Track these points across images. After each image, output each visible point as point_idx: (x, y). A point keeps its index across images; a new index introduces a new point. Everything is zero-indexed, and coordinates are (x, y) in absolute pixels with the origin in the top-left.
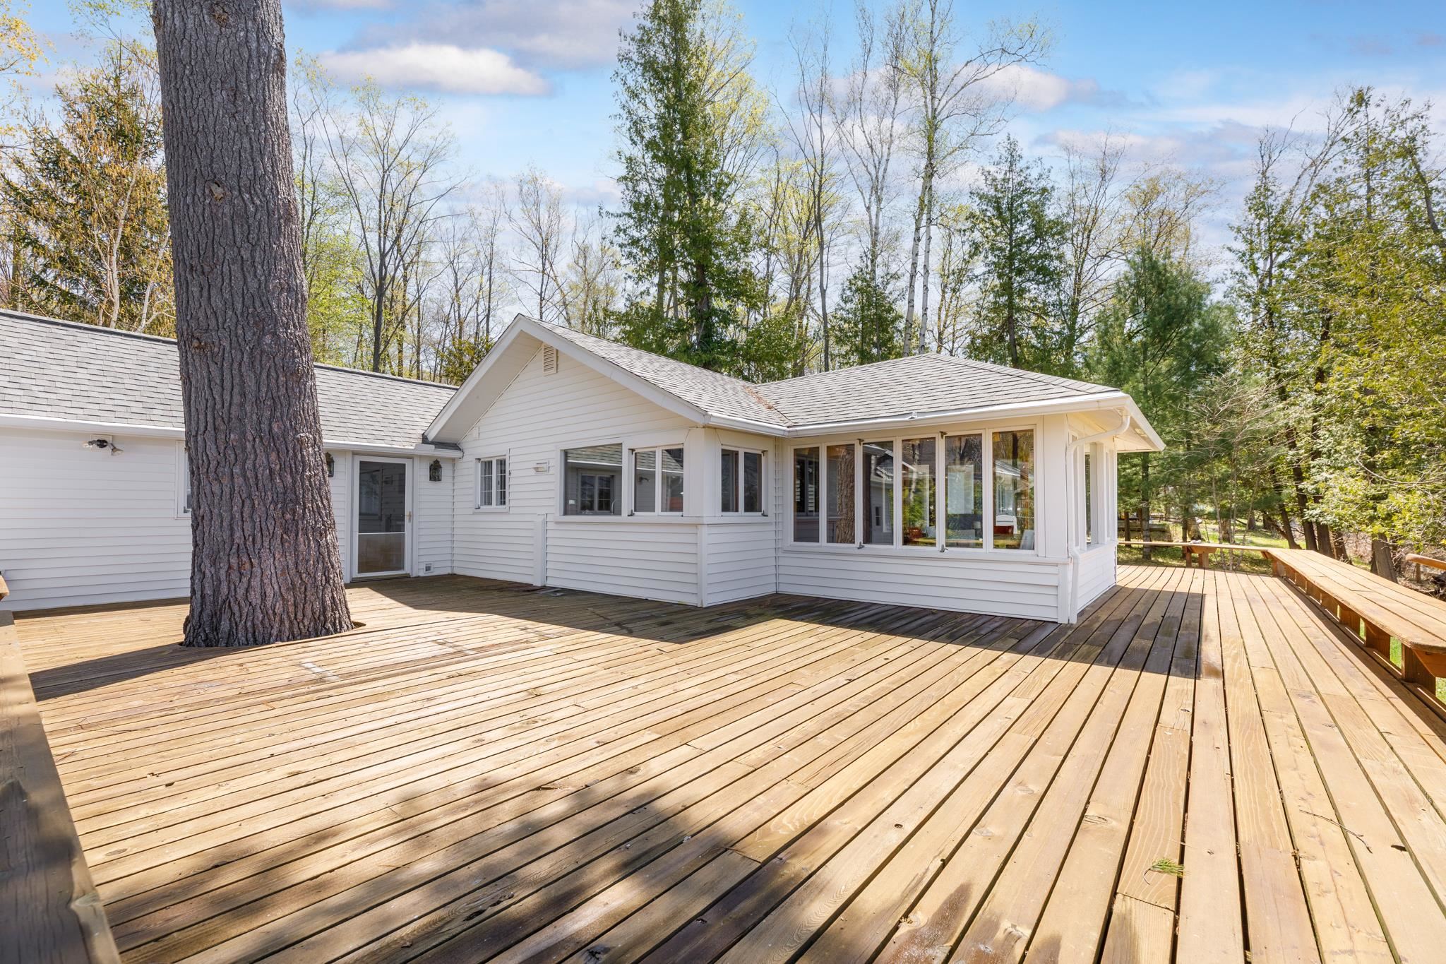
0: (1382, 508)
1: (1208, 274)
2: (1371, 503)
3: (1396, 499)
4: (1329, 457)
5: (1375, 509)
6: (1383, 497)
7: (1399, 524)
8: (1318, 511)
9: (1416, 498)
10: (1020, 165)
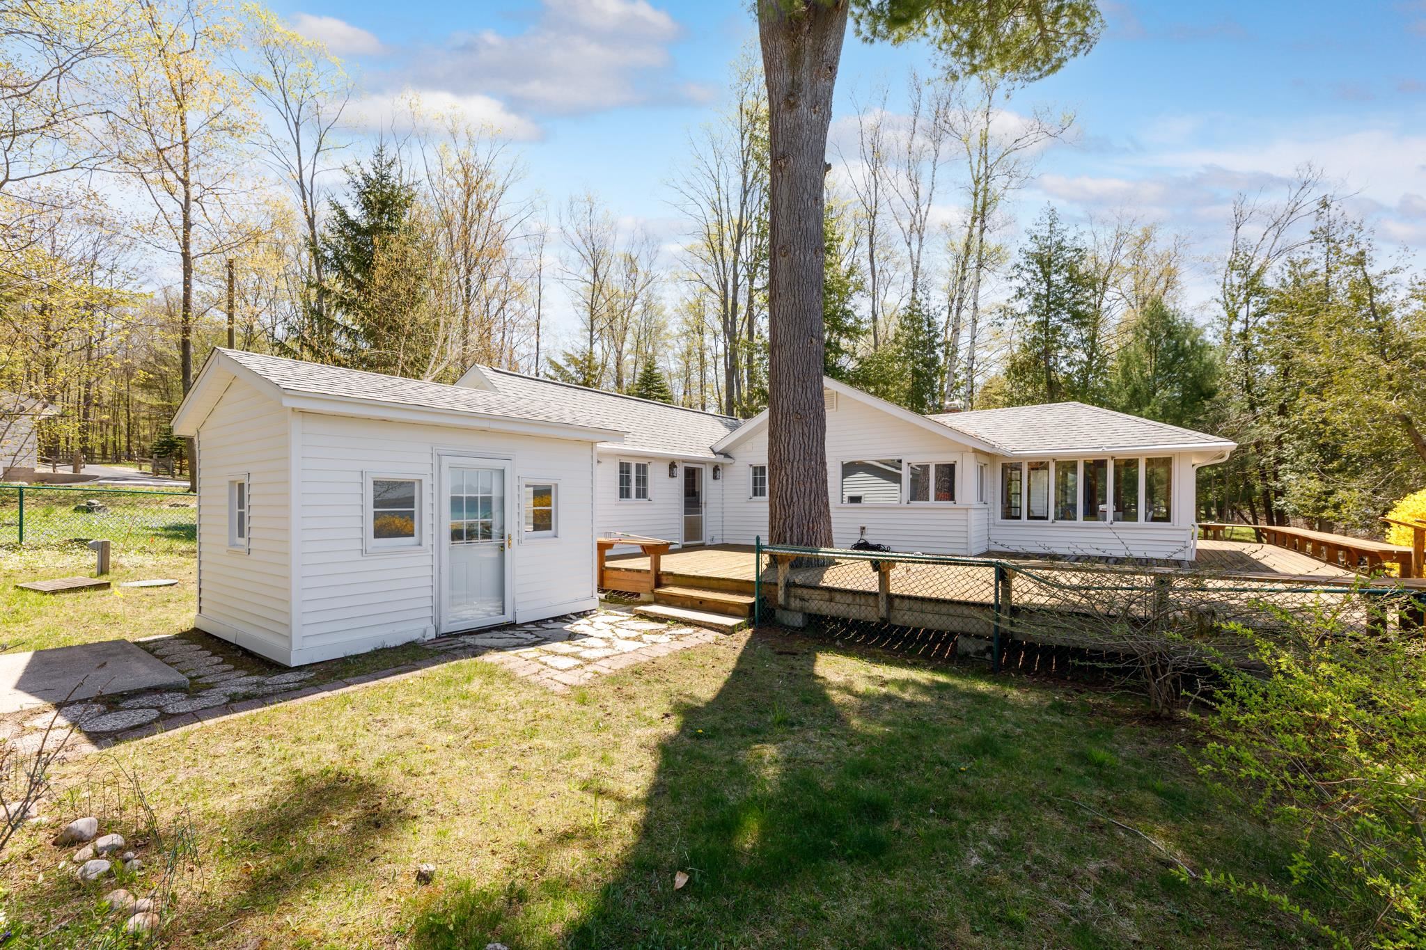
0: (1332, 500)
1: (1200, 321)
2: (1324, 497)
3: (1341, 495)
4: (1292, 463)
5: (1326, 501)
6: (1331, 493)
7: (1344, 511)
8: (1283, 502)
9: (1356, 494)
10: (1058, 226)
